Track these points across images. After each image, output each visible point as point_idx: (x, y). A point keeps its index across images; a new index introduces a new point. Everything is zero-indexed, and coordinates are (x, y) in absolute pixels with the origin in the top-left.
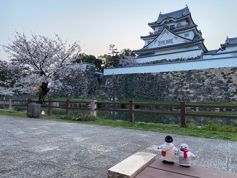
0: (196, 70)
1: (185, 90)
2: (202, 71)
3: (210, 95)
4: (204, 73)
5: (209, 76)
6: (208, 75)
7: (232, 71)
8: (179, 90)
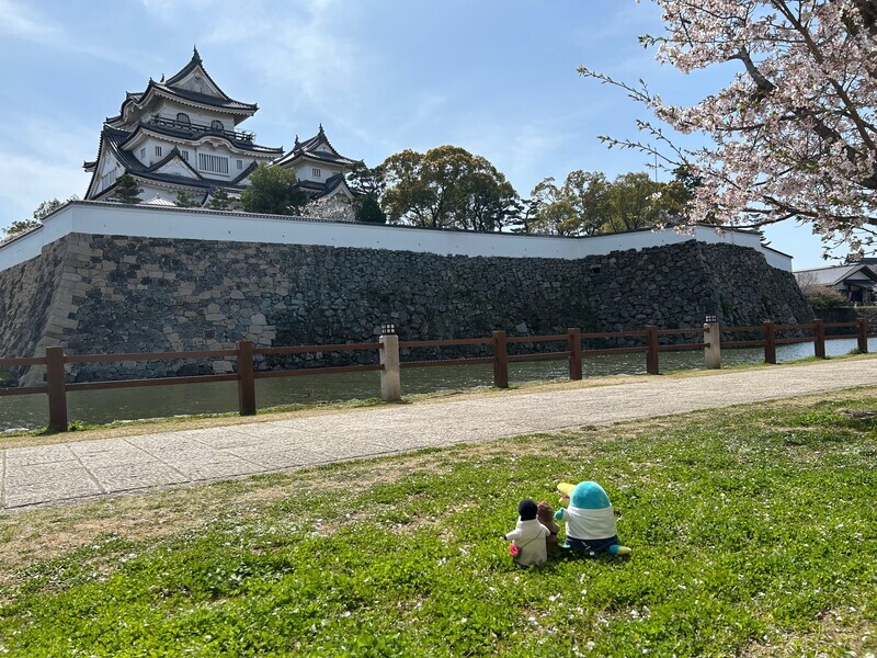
7: (20, 276)
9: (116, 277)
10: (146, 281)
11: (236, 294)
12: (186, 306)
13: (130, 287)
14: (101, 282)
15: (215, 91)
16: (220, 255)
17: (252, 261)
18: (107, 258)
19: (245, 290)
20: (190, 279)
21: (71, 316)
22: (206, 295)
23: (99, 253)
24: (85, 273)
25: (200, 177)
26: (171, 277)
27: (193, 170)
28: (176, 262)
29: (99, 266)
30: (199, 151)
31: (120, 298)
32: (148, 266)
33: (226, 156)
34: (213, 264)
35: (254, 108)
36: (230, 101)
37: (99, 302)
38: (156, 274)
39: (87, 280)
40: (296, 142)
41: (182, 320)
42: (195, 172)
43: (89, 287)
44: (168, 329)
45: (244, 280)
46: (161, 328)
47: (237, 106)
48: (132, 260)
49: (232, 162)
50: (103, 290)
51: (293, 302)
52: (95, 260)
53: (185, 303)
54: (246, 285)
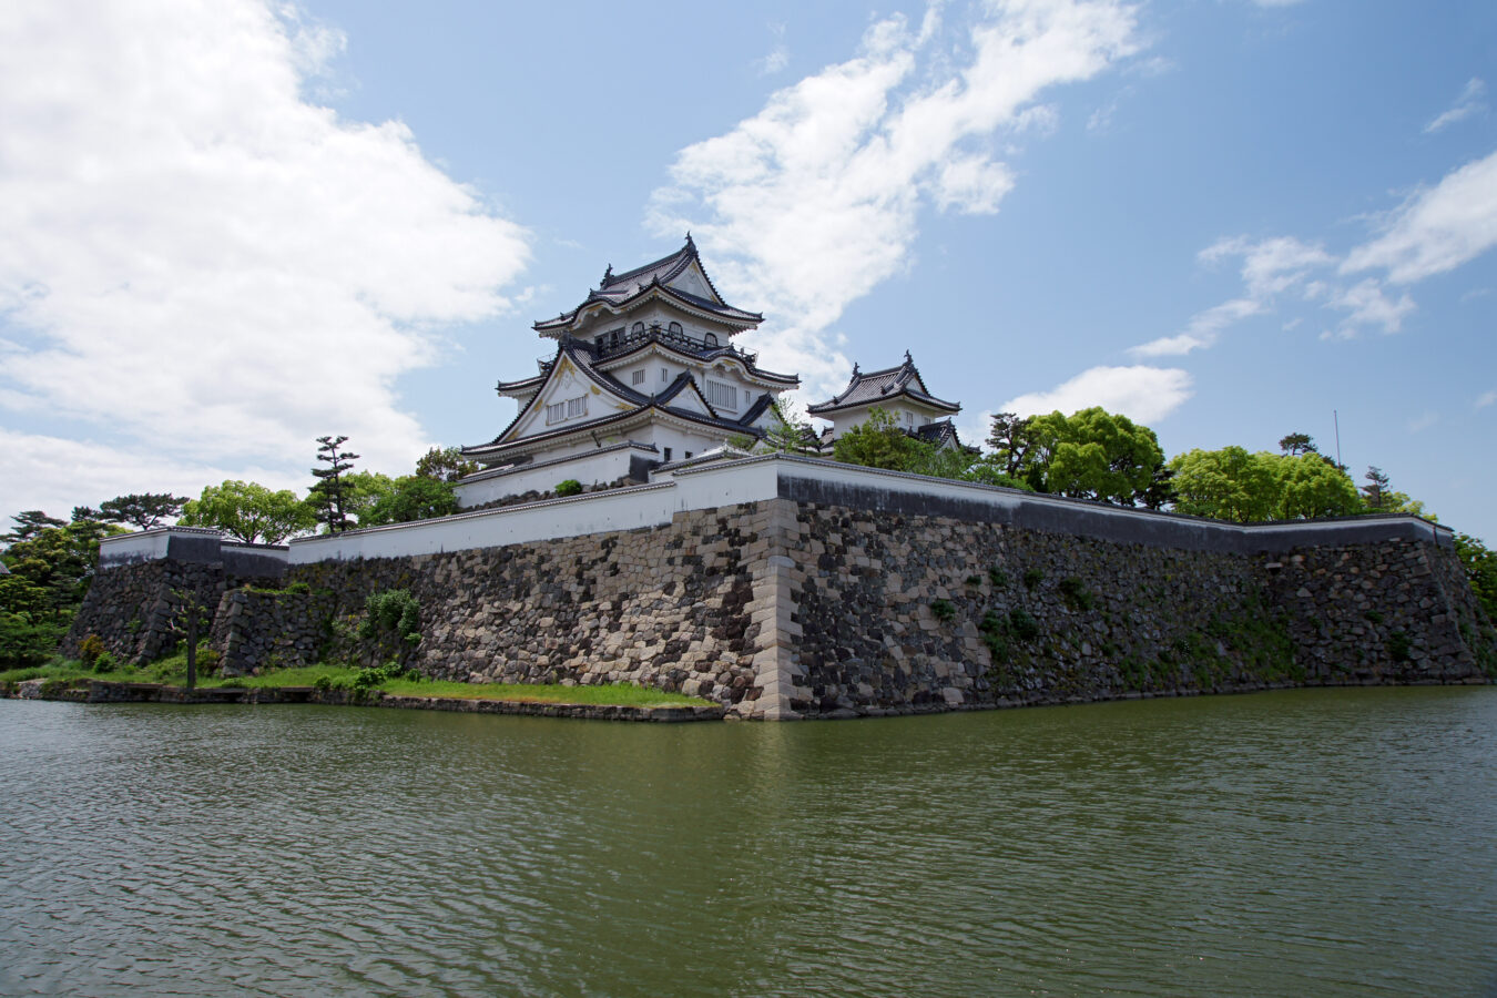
0: (519, 545)
1: (471, 633)
2: (532, 552)
3: (523, 654)
4: (535, 559)
5: (546, 573)
6: (545, 567)
7: (602, 553)
8: (459, 632)
9: (827, 563)
10: (856, 570)
11: (942, 593)
12: (896, 606)
13: (842, 578)
14: (812, 568)
15: (710, 293)
16: (919, 536)
17: (950, 545)
18: (814, 536)
19: (950, 586)
20: (895, 569)
21: (794, 618)
22: (914, 592)
23: (806, 528)
24: (796, 555)
25: (713, 413)
26: (877, 565)
27: (706, 404)
28: (880, 545)
29: (807, 547)
30: (707, 377)
31: (834, 594)
32: (852, 549)
33: (735, 384)
34: (914, 548)
35: (759, 319)
36: (726, 307)
37: (817, 599)
38: (863, 562)
39: (800, 567)
40: (855, 372)
41: (899, 628)
42: (709, 407)
43: (803, 576)
44: (888, 640)
45: (947, 572)
46: (881, 639)
47: (736, 314)
48: (835, 539)
49: (741, 392)
50: (819, 582)
51: (998, 605)
52: (804, 538)
53: (896, 603)
54: (949, 580)
